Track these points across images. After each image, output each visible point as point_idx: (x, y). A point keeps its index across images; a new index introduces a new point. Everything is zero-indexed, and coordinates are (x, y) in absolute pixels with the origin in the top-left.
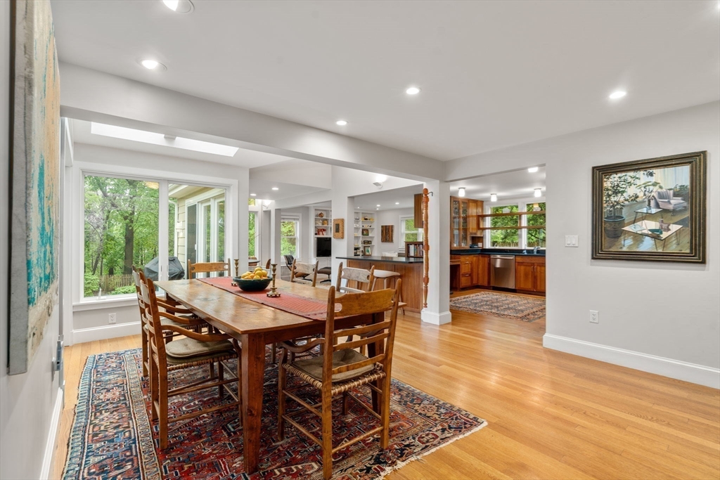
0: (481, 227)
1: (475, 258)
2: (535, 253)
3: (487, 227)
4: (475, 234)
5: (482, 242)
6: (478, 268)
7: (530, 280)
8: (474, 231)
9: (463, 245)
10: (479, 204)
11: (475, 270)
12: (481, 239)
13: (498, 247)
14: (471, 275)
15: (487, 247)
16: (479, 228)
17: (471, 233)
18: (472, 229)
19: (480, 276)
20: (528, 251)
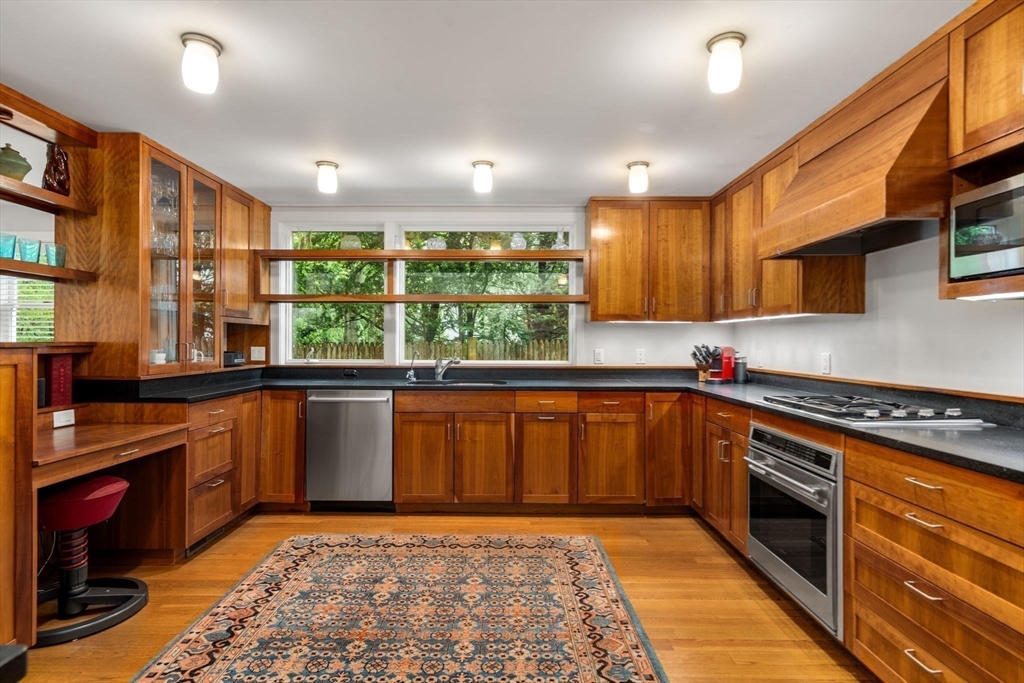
0: (264, 291)
1: (247, 407)
2: (440, 378)
3: (282, 292)
4: (245, 315)
5: (267, 345)
6: (259, 439)
7: (441, 467)
8: (241, 306)
9: (196, 356)
10: (258, 212)
11: (247, 453)
12: (261, 334)
13: (317, 362)
14: (231, 476)
15: (282, 362)
16: (256, 295)
17: (229, 313)
18: (234, 298)
19: (267, 469)
20: (419, 371)
